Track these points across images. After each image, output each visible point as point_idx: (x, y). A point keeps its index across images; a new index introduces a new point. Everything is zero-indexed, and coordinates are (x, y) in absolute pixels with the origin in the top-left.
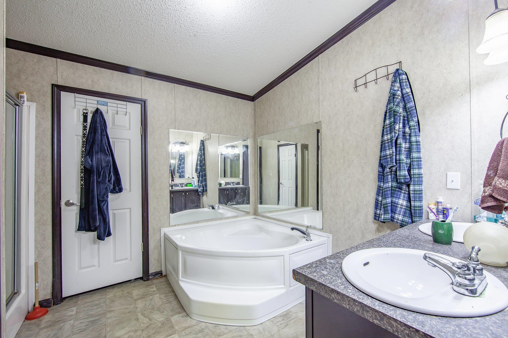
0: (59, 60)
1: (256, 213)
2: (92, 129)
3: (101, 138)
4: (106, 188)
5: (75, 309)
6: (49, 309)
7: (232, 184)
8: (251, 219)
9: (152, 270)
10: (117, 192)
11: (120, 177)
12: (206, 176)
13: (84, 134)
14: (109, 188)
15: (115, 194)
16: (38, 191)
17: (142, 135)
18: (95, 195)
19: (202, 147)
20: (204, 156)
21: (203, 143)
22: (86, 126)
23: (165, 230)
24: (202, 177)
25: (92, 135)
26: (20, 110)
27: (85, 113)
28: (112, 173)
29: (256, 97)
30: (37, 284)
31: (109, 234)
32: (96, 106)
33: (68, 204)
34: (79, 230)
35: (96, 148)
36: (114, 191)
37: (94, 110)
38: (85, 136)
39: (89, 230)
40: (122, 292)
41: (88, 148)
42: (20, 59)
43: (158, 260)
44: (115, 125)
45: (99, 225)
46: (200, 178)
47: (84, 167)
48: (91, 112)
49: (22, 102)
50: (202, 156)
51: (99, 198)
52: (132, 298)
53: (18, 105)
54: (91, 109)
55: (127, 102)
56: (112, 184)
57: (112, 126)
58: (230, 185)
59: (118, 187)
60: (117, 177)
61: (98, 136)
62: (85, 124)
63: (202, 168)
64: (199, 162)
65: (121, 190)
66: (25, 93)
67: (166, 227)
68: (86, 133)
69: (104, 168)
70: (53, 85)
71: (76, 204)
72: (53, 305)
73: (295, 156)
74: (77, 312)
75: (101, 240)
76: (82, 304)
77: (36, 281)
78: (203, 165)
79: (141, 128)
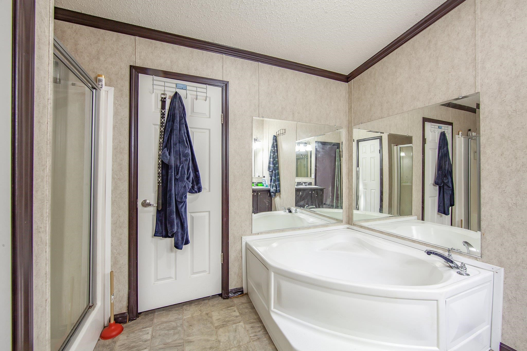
0: (137, 38)
1: (350, 221)
2: (170, 116)
3: (180, 127)
4: (185, 187)
5: (150, 330)
6: (124, 325)
7: (303, 184)
8: (344, 229)
9: (232, 286)
10: (196, 192)
11: (199, 173)
12: (279, 175)
13: (162, 123)
14: (188, 187)
15: (194, 194)
16: (115, 189)
17: (222, 124)
18: (173, 194)
19: (275, 143)
20: (277, 153)
21: (275, 139)
22: (164, 113)
23: (247, 239)
24: (275, 176)
25: (170, 124)
26: (97, 95)
27: (163, 98)
28: (191, 169)
29: (351, 78)
30: (112, 297)
31: (187, 242)
32: (174, 90)
33: (145, 204)
34: (155, 235)
35: (174, 138)
36: (192, 191)
37: (172, 94)
38: (162, 125)
39: (166, 236)
40: (200, 312)
41: (166, 138)
42: (99, 39)
43: (238, 274)
44: (194, 112)
45: (177, 231)
46: (273, 177)
47: (162, 161)
48: (170, 96)
49: (100, 86)
50: (275, 153)
51: (177, 199)
52: (212, 323)
53: (95, 88)
54: (170, 94)
55: (207, 85)
56: (191, 182)
57: (191, 114)
58: (302, 184)
59: (197, 186)
60: (196, 174)
61: (177, 125)
62: (163, 111)
63: (275, 166)
64: (272, 160)
65: (200, 190)
66: (103, 76)
67: (248, 236)
68: (164, 122)
69: (183, 162)
70: (131, 66)
71: (153, 205)
72: (129, 321)
73: (380, 153)
74: (153, 337)
75: (178, 249)
76: (158, 325)
77: (112, 294)
78: (277, 163)
79: (222, 116)
